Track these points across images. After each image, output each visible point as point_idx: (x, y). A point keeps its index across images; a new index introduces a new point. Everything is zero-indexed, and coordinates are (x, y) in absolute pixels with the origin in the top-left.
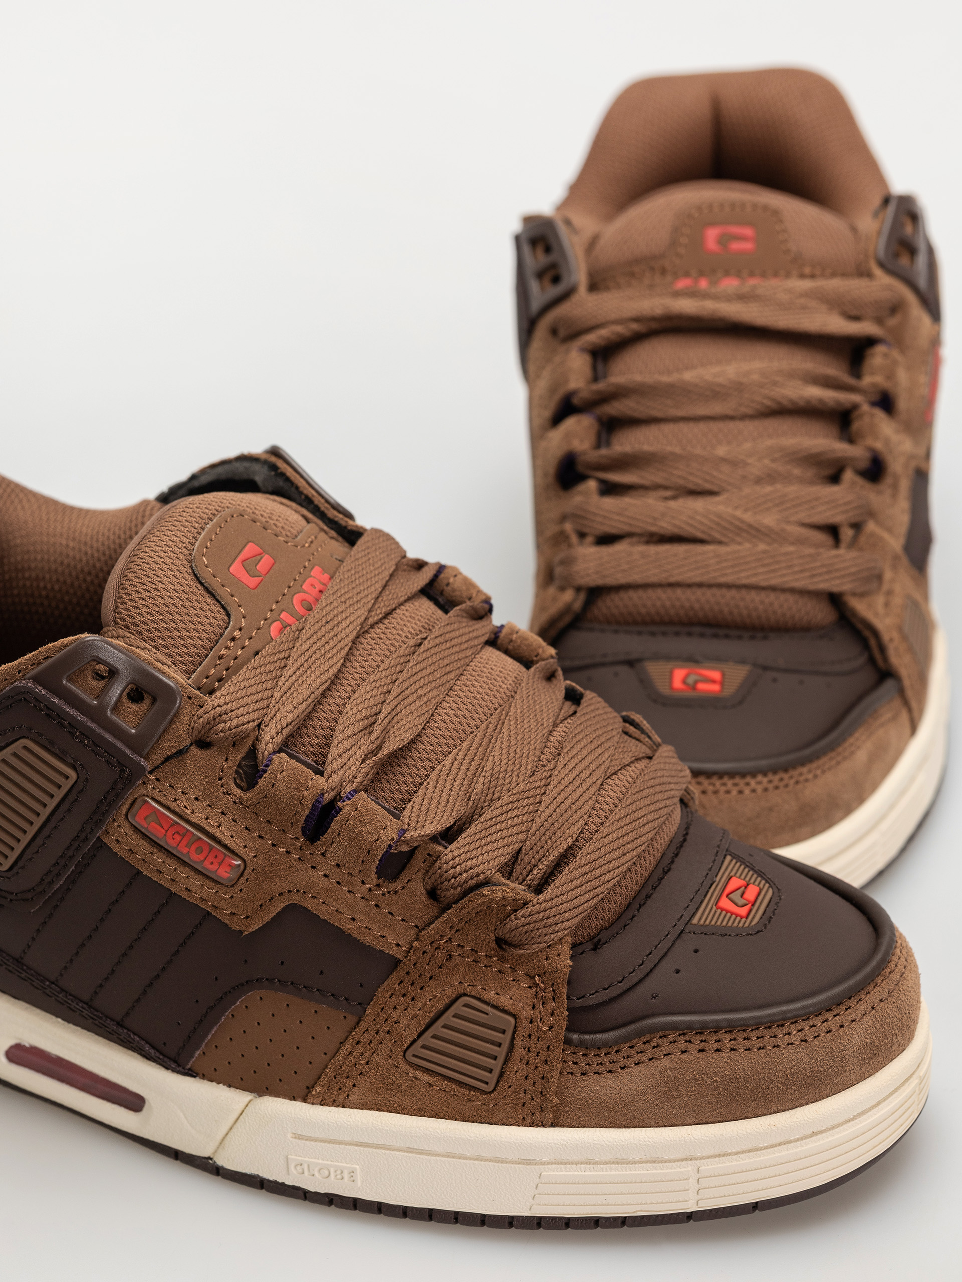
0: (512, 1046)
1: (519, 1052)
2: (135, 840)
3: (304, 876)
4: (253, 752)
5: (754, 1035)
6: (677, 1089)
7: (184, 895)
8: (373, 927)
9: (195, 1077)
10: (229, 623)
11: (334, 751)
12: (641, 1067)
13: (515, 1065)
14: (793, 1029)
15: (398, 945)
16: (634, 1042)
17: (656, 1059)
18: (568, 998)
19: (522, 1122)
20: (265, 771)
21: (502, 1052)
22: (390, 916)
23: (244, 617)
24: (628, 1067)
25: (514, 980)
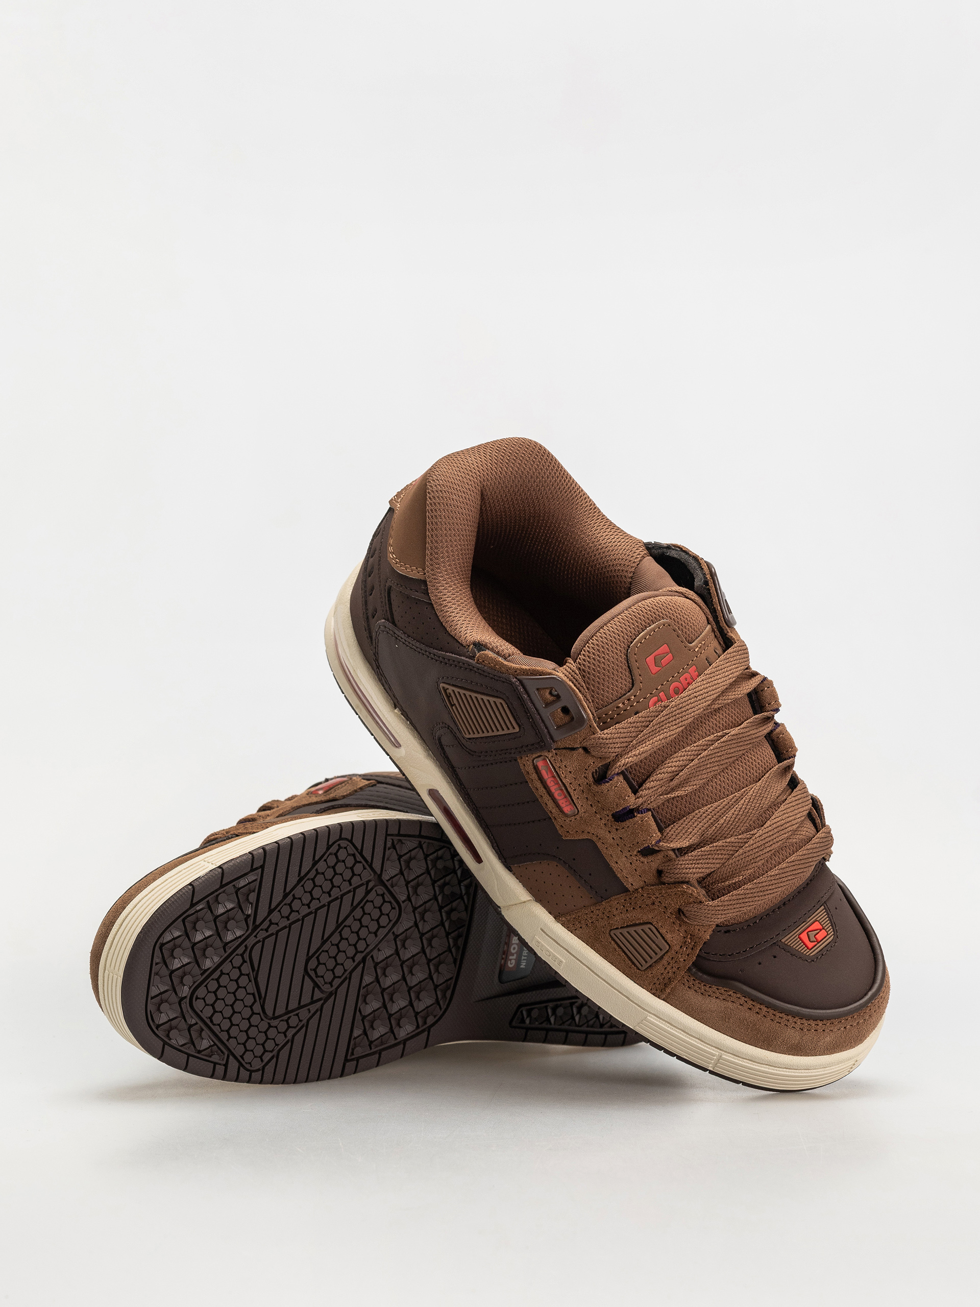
0: (662, 958)
1: (664, 962)
2: (531, 769)
3: (602, 832)
4: (607, 767)
5: (778, 1015)
6: (729, 1019)
7: (544, 805)
8: (624, 871)
9: (511, 871)
10: (631, 689)
11: (647, 785)
12: (718, 1001)
13: (659, 967)
14: (799, 1022)
15: (632, 884)
16: (720, 988)
17: (726, 1001)
18: (700, 950)
19: (650, 991)
20: (608, 782)
21: (655, 958)
22: (635, 871)
23: (640, 690)
24: (712, 997)
25: (678, 930)
